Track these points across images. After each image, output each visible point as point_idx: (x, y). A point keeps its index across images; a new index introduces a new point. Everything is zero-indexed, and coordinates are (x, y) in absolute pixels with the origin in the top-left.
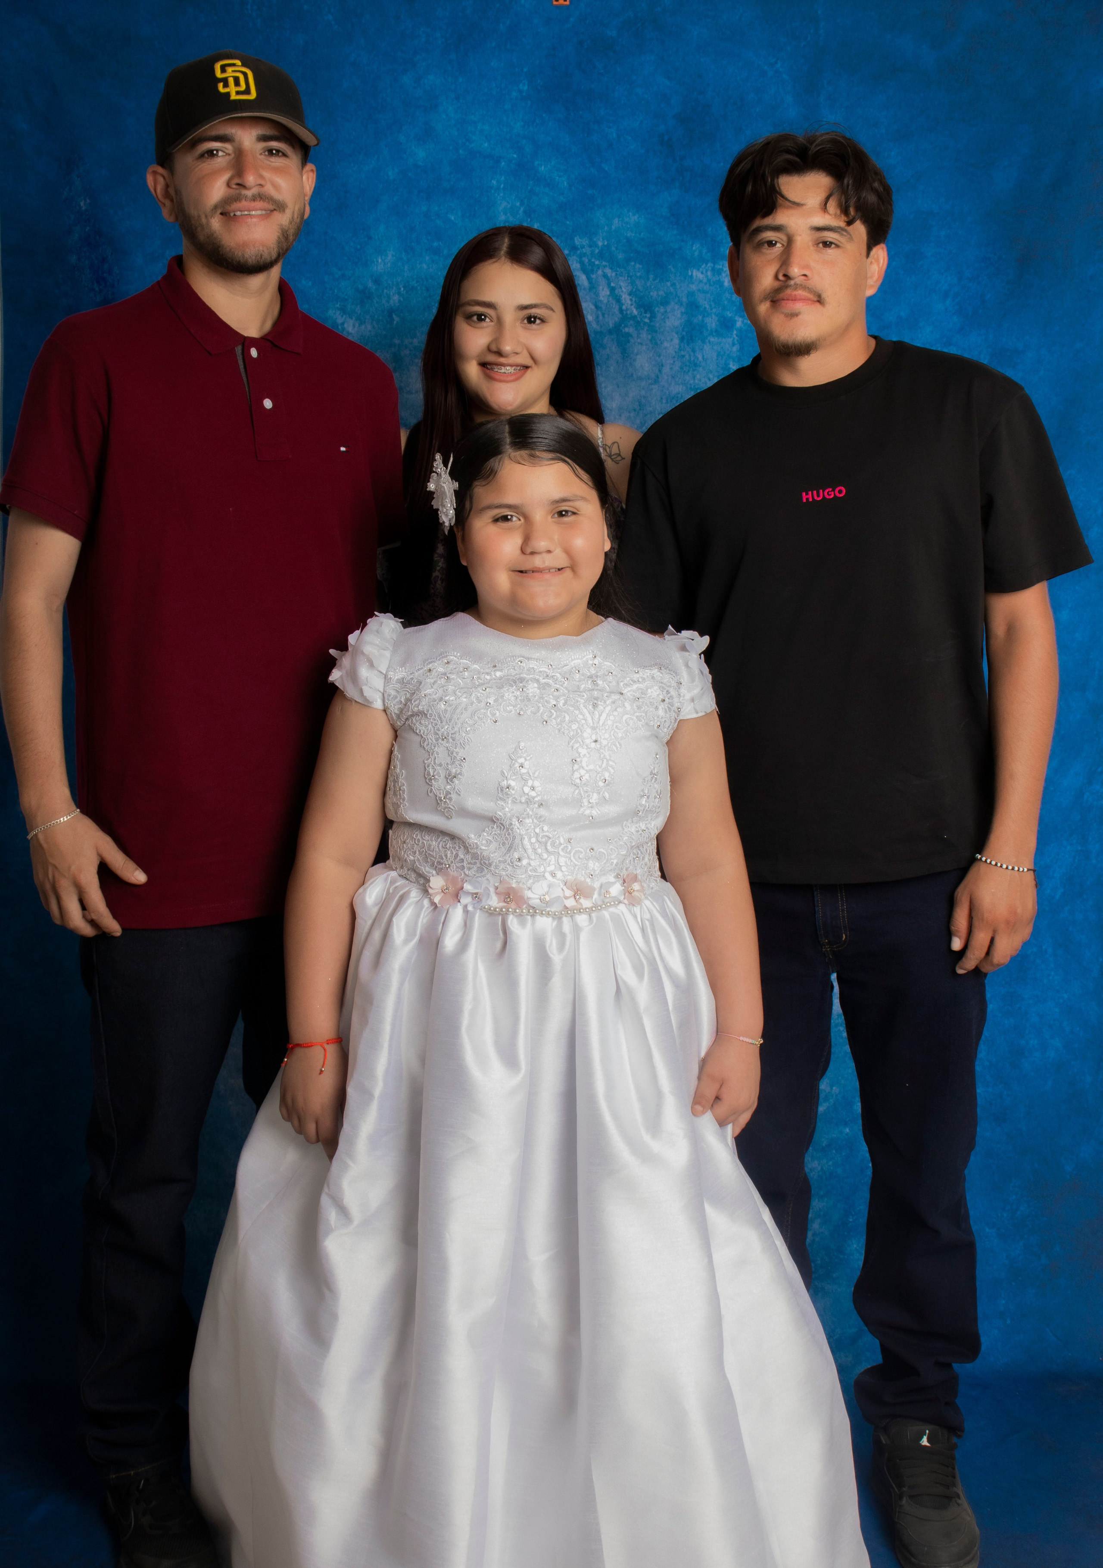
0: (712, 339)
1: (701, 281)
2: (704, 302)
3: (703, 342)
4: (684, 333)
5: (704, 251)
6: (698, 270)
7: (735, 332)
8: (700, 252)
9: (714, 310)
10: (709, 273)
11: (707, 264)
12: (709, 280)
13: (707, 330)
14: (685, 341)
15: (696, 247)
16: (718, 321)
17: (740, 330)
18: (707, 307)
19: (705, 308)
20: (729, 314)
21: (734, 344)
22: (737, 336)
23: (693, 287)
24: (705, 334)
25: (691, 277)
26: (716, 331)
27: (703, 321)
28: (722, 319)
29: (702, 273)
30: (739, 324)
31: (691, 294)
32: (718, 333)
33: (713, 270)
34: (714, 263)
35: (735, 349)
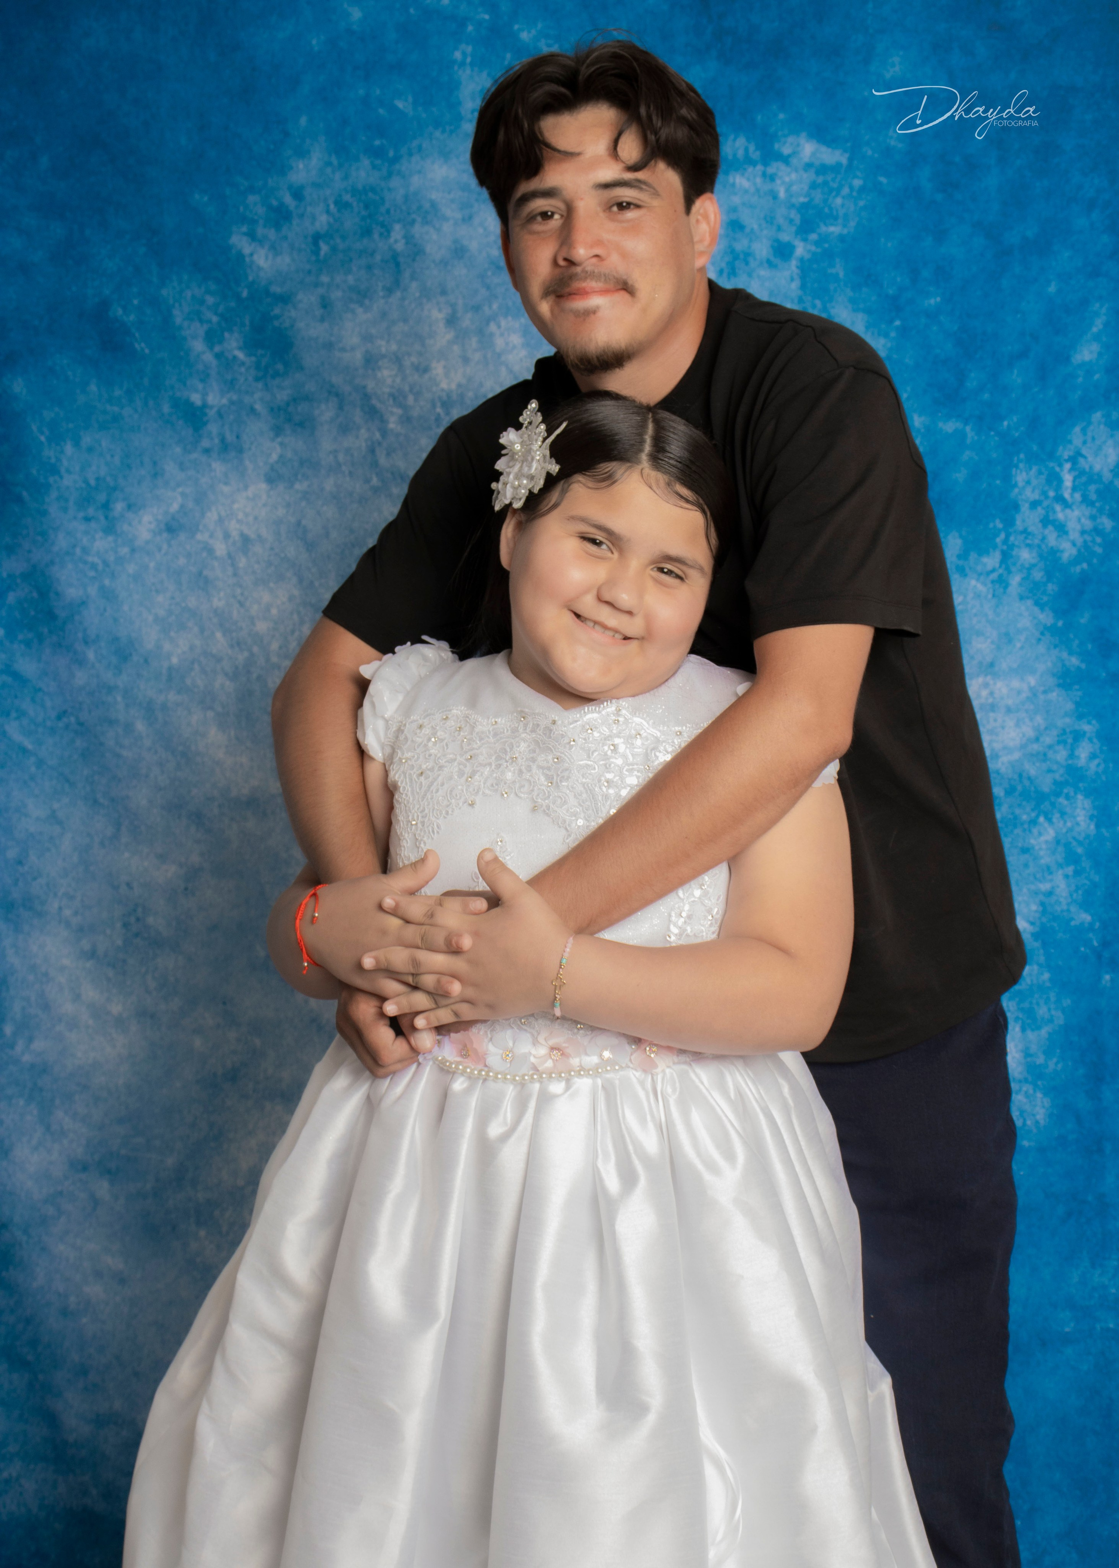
0: (762, 273)
1: (746, 191)
2: (750, 221)
3: (750, 275)
4: (723, 265)
5: (752, 148)
6: (743, 175)
7: (794, 263)
8: (746, 150)
9: (765, 232)
10: (759, 180)
11: (755, 166)
12: (758, 190)
13: (755, 259)
14: (725, 275)
15: (741, 142)
16: (772, 247)
17: (801, 260)
18: (755, 227)
19: (752, 229)
20: (785, 237)
21: (792, 279)
22: (797, 267)
23: (736, 200)
24: (753, 264)
25: (733, 185)
26: (769, 262)
27: (749, 247)
28: (776, 244)
29: (748, 180)
30: (800, 249)
31: (734, 210)
32: (770, 264)
33: (764, 175)
34: (766, 164)
35: (795, 285)
